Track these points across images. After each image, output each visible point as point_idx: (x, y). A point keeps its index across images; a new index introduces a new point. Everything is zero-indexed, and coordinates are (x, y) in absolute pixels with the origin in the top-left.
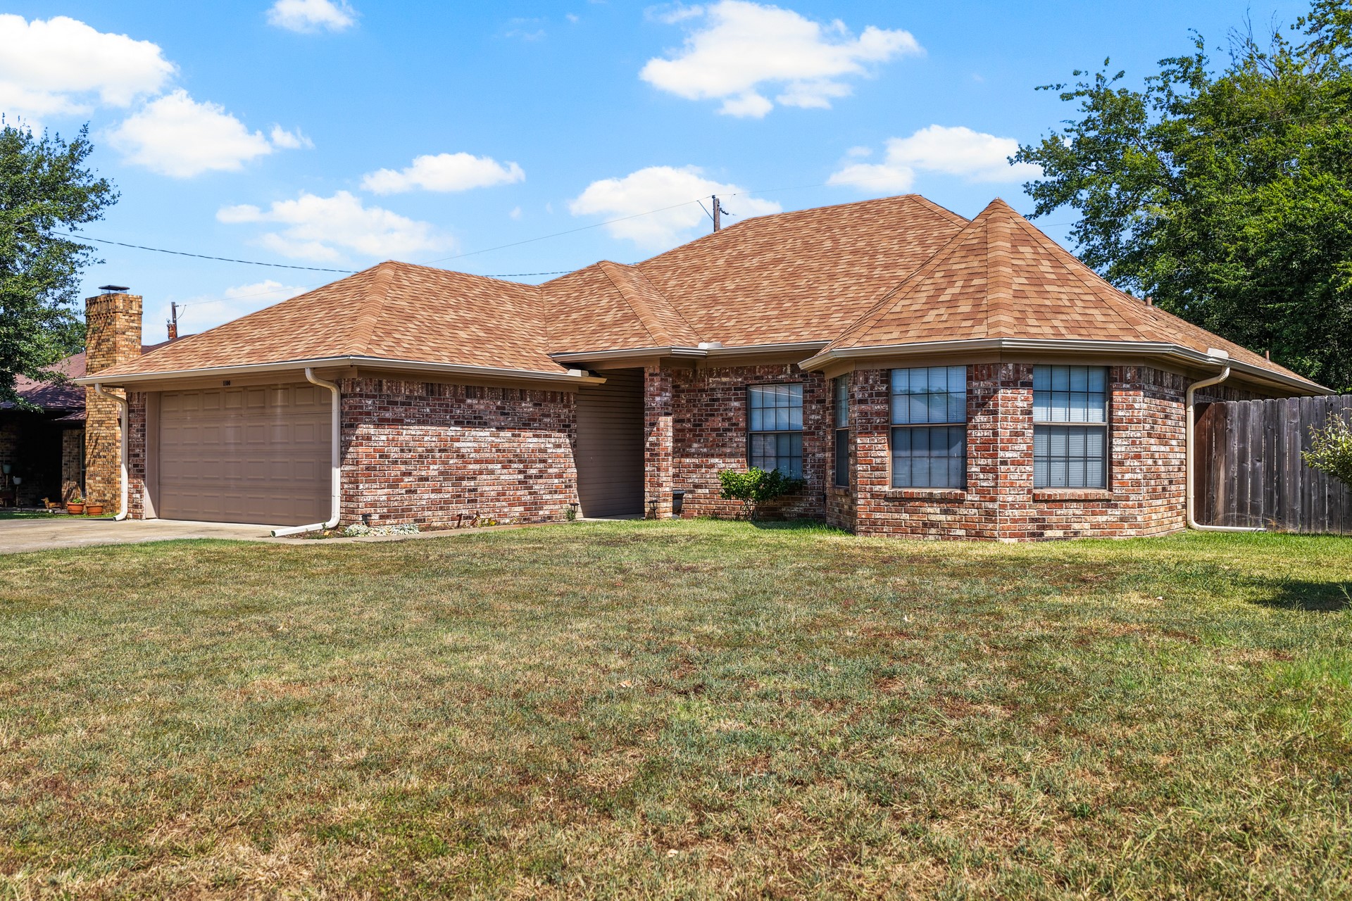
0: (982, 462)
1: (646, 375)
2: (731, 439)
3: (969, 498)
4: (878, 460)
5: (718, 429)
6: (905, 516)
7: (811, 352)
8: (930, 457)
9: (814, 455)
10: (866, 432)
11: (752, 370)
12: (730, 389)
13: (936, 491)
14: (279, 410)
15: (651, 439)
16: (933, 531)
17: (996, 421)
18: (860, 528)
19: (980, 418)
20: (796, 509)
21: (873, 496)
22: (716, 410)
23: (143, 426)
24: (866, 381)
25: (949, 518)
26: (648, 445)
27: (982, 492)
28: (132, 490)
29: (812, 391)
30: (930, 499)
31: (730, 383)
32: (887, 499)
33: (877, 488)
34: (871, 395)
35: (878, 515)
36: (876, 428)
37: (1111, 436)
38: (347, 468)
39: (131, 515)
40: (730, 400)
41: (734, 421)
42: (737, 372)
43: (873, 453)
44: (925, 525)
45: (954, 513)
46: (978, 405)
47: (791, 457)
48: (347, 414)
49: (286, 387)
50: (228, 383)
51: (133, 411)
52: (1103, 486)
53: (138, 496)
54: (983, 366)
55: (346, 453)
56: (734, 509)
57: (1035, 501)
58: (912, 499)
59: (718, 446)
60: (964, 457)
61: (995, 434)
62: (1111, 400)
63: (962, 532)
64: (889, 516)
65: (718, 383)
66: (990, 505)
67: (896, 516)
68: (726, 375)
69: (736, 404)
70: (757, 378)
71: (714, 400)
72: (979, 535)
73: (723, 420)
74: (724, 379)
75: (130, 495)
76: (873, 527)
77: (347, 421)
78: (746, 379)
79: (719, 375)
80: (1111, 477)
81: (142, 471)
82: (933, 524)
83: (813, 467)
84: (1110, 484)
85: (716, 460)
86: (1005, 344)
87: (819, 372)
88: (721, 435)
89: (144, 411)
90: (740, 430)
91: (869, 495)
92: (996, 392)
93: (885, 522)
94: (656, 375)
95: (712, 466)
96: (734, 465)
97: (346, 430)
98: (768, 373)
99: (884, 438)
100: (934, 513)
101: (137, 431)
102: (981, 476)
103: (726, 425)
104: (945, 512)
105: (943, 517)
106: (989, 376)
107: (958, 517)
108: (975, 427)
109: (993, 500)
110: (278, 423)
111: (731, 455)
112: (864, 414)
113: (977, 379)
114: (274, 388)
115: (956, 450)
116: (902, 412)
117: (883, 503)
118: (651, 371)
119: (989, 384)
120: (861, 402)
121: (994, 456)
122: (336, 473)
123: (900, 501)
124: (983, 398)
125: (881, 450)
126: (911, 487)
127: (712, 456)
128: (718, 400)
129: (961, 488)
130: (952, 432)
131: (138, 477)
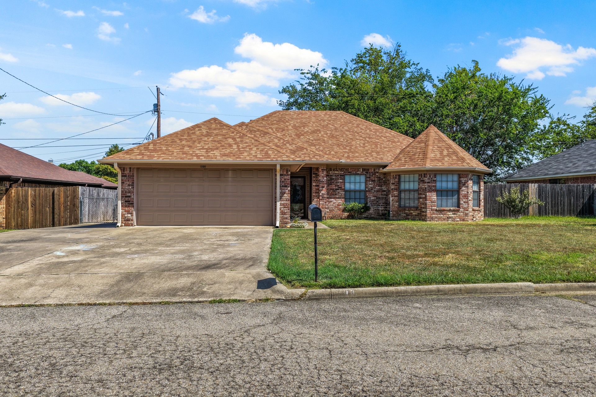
0: (464, 200)
1: (320, 170)
2: (339, 193)
3: (461, 210)
4: (434, 200)
5: (334, 189)
6: (442, 215)
8: (447, 199)
9: (370, 198)
10: (430, 191)
11: (347, 170)
12: (338, 176)
13: (452, 208)
15: (322, 192)
16: (450, 219)
17: (468, 189)
18: (428, 219)
19: (463, 188)
21: (432, 210)
22: (333, 182)
23: (133, 183)
24: (430, 176)
25: (455, 216)
26: (321, 194)
27: (464, 208)
28: (124, 213)
29: (370, 178)
30: (450, 211)
31: (338, 173)
32: (436, 210)
33: (433, 208)
35: (434, 215)
36: (433, 190)
37: (480, 193)
39: (123, 225)
40: (338, 179)
41: (340, 186)
42: (341, 170)
43: (432, 198)
44: (448, 218)
45: (457, 214)
46: (463, 185)
47: (360, 199)
49: (234, 170)
50: (205, 166)
51: (126, 176)
53: (129, 215)
54: (465, 174)
56: (340, 216)
57: (473, 210)
58: (444, 210)
59: (333, 195)
60: (459, 199)
61: (468, 193)
63: (459, 219)
64: (437, 216)
65: (333, 173)
66: (467, 212)
67: (439, 215)
68: (337, 171)
69: (341, 181)
70: (349, 172)
72: (463, 220)
73: (336, 186)
74: (336, 172)
75: (122, 215)
76: (432, 219)
78: (345, 172)
79: (334, 171)
80: (480, 204)
81: (133, 204)
82: (450, 218)
84: (480, 206)
85: (333, 200)
86: (476, 169)
88: (335, 191)
89: (134, 176)
90: (342, 189)
91: (430, 210)
92: (468, 181)
93: (436, 218)
95: (331, 202)
96: (340, 201)
97: (283, 188)
98: (353, 171)
99: (435, 193)
100: (450, 214)
101: (129, 185)
102: (464, 204)
103: (337, 188)
104: (454, 214)
105: (453, 216)
106: (466, 177)
107: (457, 215)
108: (462, 191)
109: (467, 210)
110: (230, 184)
111: (338, 198)
112: (429, 186)
113: (463, 178)
115: (456, 197)
116: (438, 185)
117: (435, 212)
119: (466, 179)
120: (428, 183)
121: (467, 199)
122: (278, 204)
123: (441, 211)
124: (464, 183)
125: (433, 196)
126: (442, 207)
127: (331, 198)
128: (333, 179)
129: (458, 207)
130: (454, 192)
131: (129, 207)
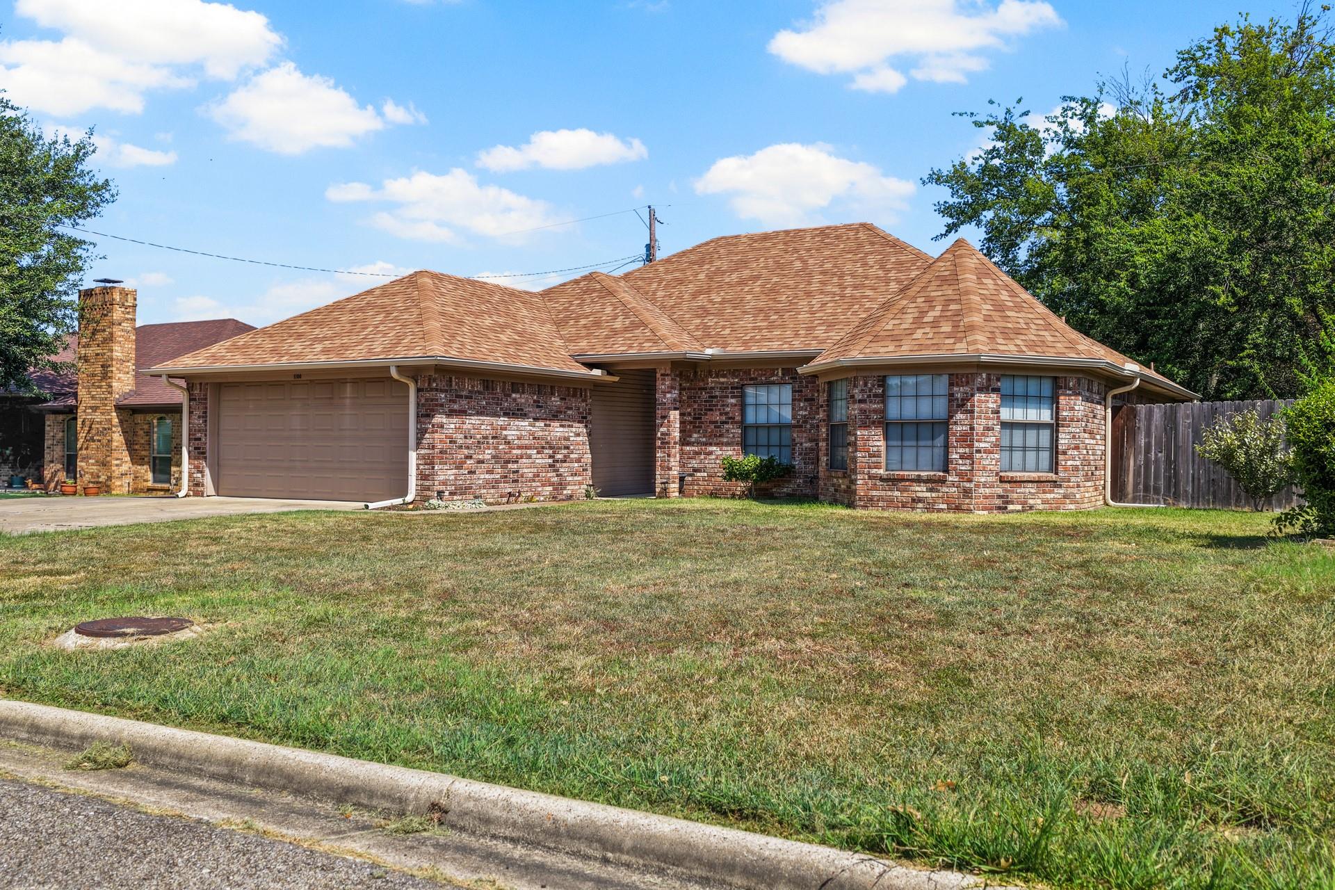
0: (961, 450)
1: (658, 375)
2: (727, 431)
3: (950, 479)
4: (875, 449)
5: (717, 422)
6: (897, 493)
7: (808, 359)
8: (917, 447)
9: (801, 444)
10: (865, 426)
11: (747, 372)
12: (727, 388)
13: (922, 474)
14: (348, 401)
15: (662, 429)
16: (920, 505)
17: (972, 418)
18: (859, 503)
19: (959, 416)
20: (785, 490)
21: (870, 478)
22: (715, 406)
23: (205, 413)
24: (866, 385)
25: (934, 495)
26: (659, 435)
27: (961, 474)
28: (193, 471)
29: (801, 391)
30: (919, 480)
31: (727, 383)
32: (882, 479)
33: (874, 471)
34: (869, 396)
35: (874, 493)
36: (874, 423)
37: (1057, 431)
38: (423, 452)
39: (191, 493)
40: (727, 397)
41: (731, 415)
42: (734, 373)
43: (871, 443)
44: (913, 500)
45: (938, 491)
46: (958, 406)
47: (780, 446)
48: (423, 405)
49: (355, 382)
50: (299, 376)
51: (195, 400)
52: (1051, 470)
53: (199, 475)
54: (963, 375)
55: (422, 439)
56: (730, 490)
57: (1001, 482)
58: (903, 480)
59: (716, 436)
60: (947, 446)
61: (972, 429)
62: (1058, 403)
63: (945, 506)
64: (883, 493)
65: (716, 382)
66: (967, 485)
67: (889, 493)
68: (724, 376)
69: (733, 401)
70: (751, 379)
71: (712, 397)
72: (958, 509)
73: (721, 414)
74: (722, 380)
75: (190, 475)
76: (870, 502)
77: (423, 412)
78: (741, 379)
79: (717, 376)
80: (1057, 463)
81: (204, 453)
82: (920, 500)
83: (800, 454)
84: (1057, 469)
85: (714, 448)
86: (983, 359)
87: (814, 376)
88: (719, 427)
89: (206, 399)
90: (736, 423)
91: (866, 477)
92: (973, 395)
93: (880, 499)
94: (667, 375)
95: (711, 453)
96: (730, 453)
97: (422, 419)
98: (762, 375)
99: (880, 431)
100: (921, 491)
101: (199, 417)
102: (960, 462)
103: (724, 418)
104: (931, 490)
105: (928, 494)
106: (968, 383)
107: (941, 494)
108: (956, 423)
109: (970, 481)
110: (348, 412)
111: (728, 444)
112: (863, 411)
113: (958, 385)
114: (343, 382)
115: (939, 441)
116: (893, 411)
117: (878, 483)
118: (663, 372)
119: (967, 389)
120: (861, 401)
121: (971, 446)
122: (413, 456)
123: (893, 481)
124: (962, 400)
125: (876, 440)
126: (902, 470)
127: (711, 445)
128: (716, 397)
129: (944, 471)
130: (936, 427)
131: (199, 459)
